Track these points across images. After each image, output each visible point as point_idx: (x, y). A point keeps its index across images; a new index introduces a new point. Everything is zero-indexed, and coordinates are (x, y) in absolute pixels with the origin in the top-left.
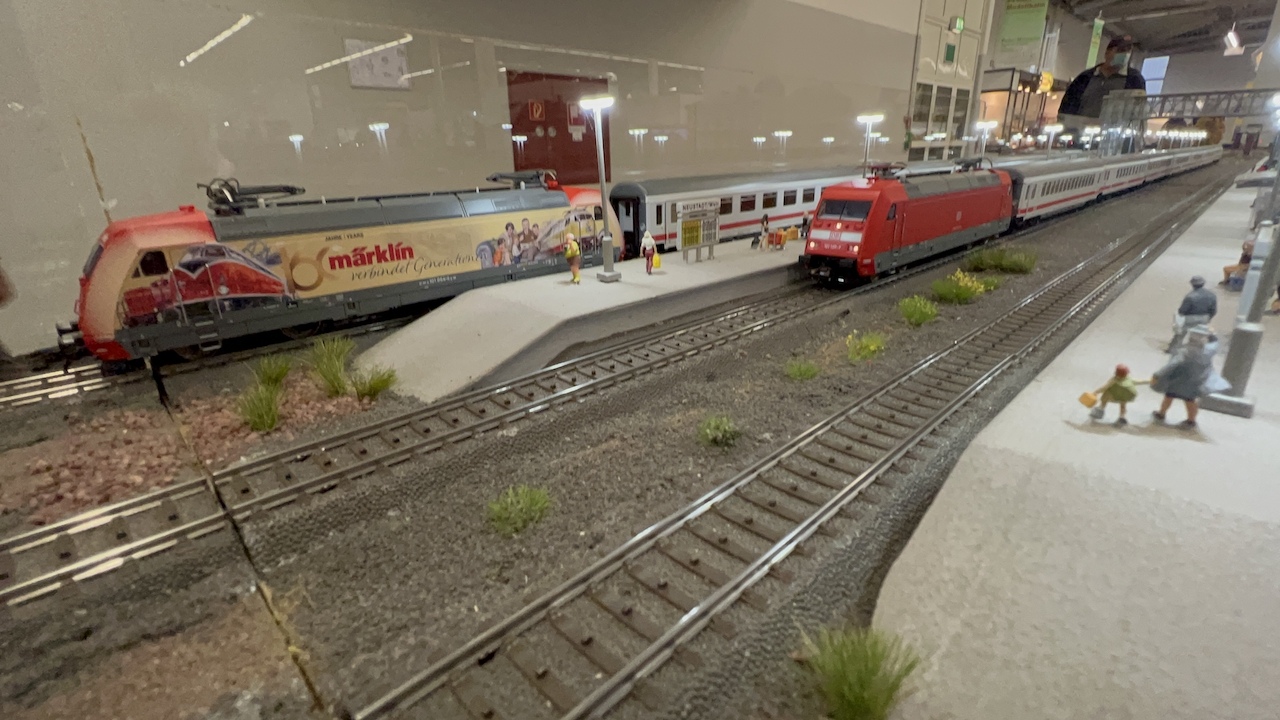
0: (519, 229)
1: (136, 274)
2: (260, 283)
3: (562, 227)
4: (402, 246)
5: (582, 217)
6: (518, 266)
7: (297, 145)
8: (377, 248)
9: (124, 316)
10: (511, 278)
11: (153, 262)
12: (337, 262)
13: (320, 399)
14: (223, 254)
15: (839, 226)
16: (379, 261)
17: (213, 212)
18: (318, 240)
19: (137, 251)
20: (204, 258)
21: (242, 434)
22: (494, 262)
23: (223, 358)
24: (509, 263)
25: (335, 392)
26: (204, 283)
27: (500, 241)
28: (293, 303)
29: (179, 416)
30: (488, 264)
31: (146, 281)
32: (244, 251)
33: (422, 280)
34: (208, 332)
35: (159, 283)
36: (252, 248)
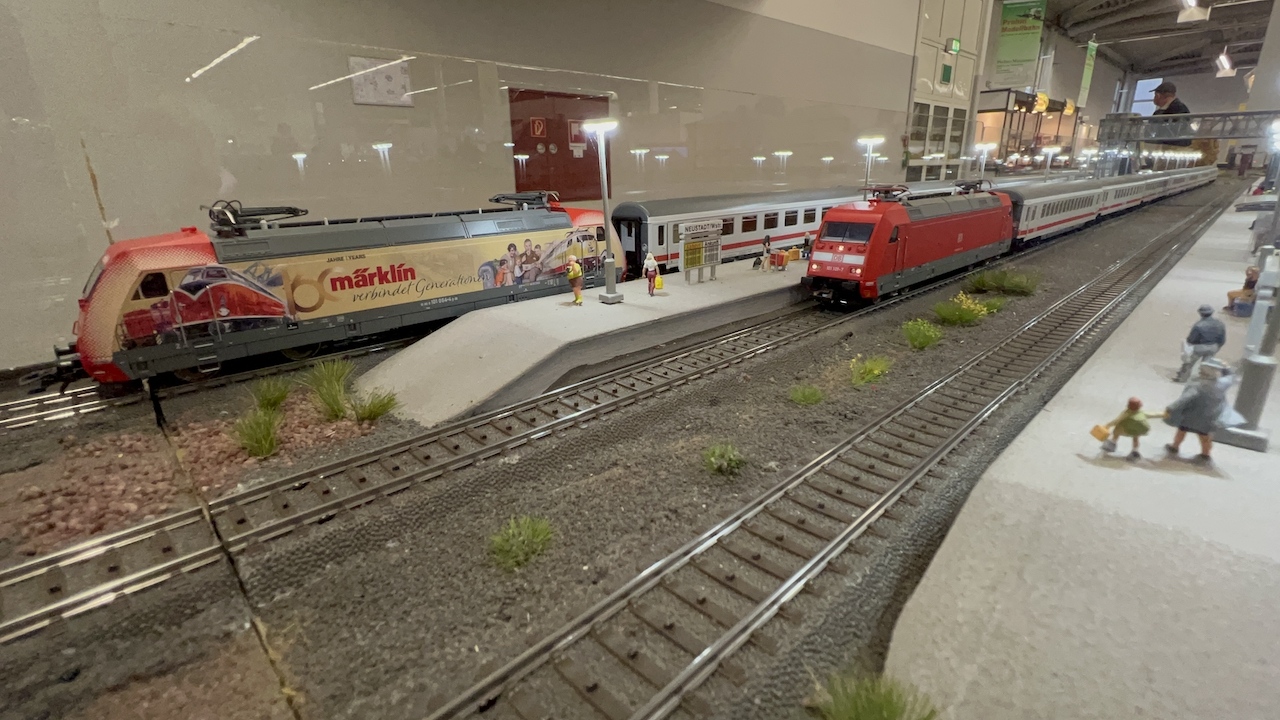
0: (521, 250)
1: (136, 297)
2: (261, 305)
3: (564, 248)
4: (404, 267)
5: (585, 238)
6: (520, 286)
7: (301, 163)
8: (379, 269)
9: (122, 338)
10: (513, 298)
11: (154, 284)
12: (339, 283)
13: (319, 422)
14: (224, 276)
15: (841, 248)
16: (381, 282)
17: (215, 233)
18: (320, 261)
19: (137, 273)
20: (205, 280)
21: (239, 459)
22: (496, 283)
23: (223, 380)
24: (511, 283)
25: (335, 415)
26: (204, 304)
27: (502, 262)
28: (294, 324)
29: (176, 439)
30: (490, 285)
31: (145, 303)
32: (245, 272)
33: (424, 301)
34: (208, 354)
35: (159, 305)
36: (252, 270)
